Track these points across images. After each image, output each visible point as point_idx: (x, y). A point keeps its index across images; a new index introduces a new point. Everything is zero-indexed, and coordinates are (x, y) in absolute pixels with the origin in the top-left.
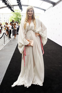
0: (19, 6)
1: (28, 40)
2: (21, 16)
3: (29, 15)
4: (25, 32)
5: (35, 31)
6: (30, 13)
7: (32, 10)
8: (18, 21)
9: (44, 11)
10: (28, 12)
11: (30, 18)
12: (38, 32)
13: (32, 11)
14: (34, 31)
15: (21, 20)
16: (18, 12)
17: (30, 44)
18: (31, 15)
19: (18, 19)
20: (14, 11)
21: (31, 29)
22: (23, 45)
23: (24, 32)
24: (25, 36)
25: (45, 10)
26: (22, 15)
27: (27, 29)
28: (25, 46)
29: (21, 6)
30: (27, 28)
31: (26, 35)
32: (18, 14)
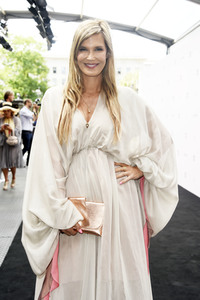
0: (37, 20)
1: (78, 204)
2: (45, 70)
3: (86, 71)
4: (62, 161)
5: (117, 152)
6: (90, 57)
7: (102, 45)
8: (31, 95)
9: (164, 46)
10: (81, 56)
11: (92, 84)
12: (132, 159)
13: (99, 49)
14: (109, 154)
15: (43, 91)
16: (33, 49)
17: (86, 222)
18: (97, 71)
19: (32, 85)
20: (7, 47)
21: (94, 145)
22: (50, 228)
23: (58, 159)
24: (62, 179)
25: (169, 43)
26: (49, 65)
27: (76, 143)
28: (61, 232)
29: (47, 21)
30: (74, 138)
31: (65, 174)
32: (29, 63)
